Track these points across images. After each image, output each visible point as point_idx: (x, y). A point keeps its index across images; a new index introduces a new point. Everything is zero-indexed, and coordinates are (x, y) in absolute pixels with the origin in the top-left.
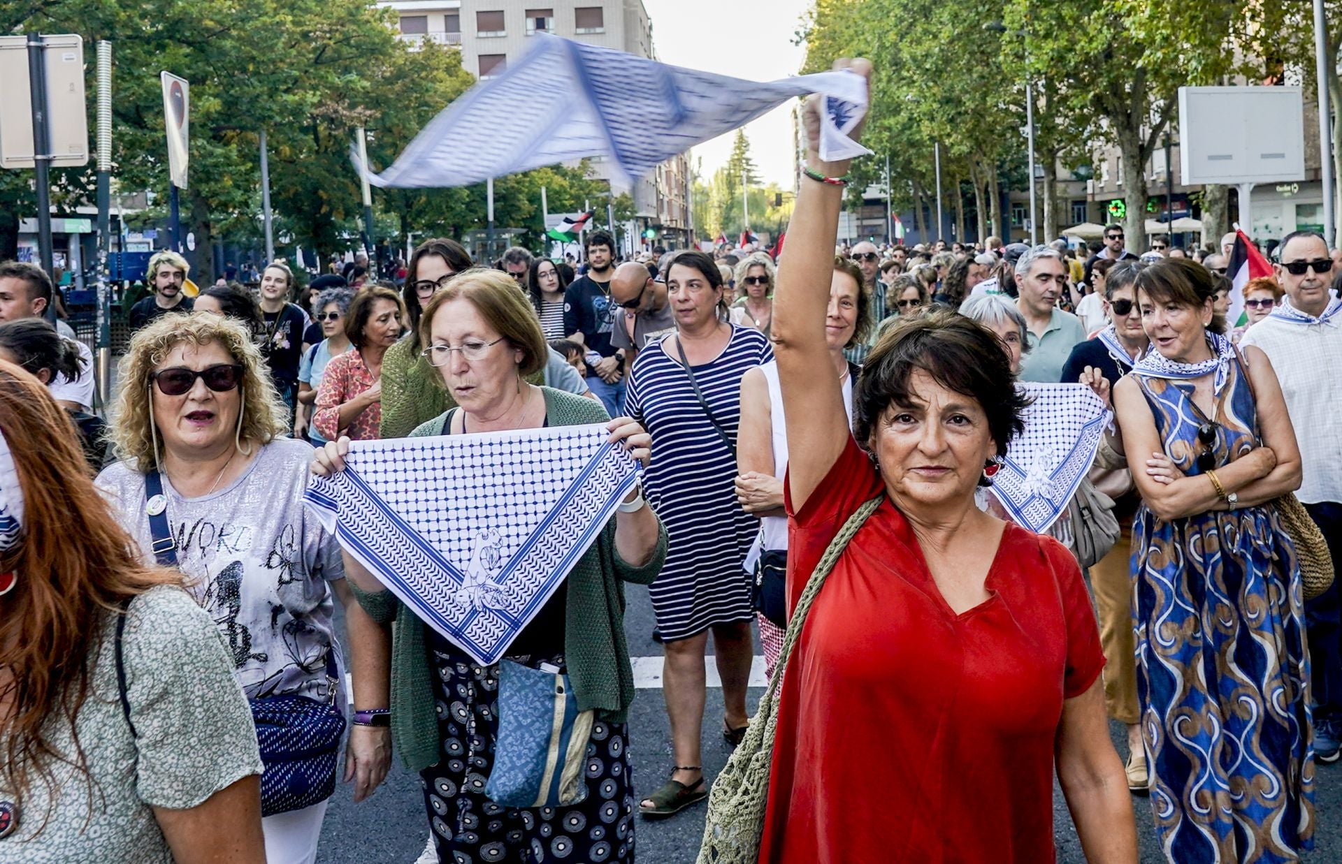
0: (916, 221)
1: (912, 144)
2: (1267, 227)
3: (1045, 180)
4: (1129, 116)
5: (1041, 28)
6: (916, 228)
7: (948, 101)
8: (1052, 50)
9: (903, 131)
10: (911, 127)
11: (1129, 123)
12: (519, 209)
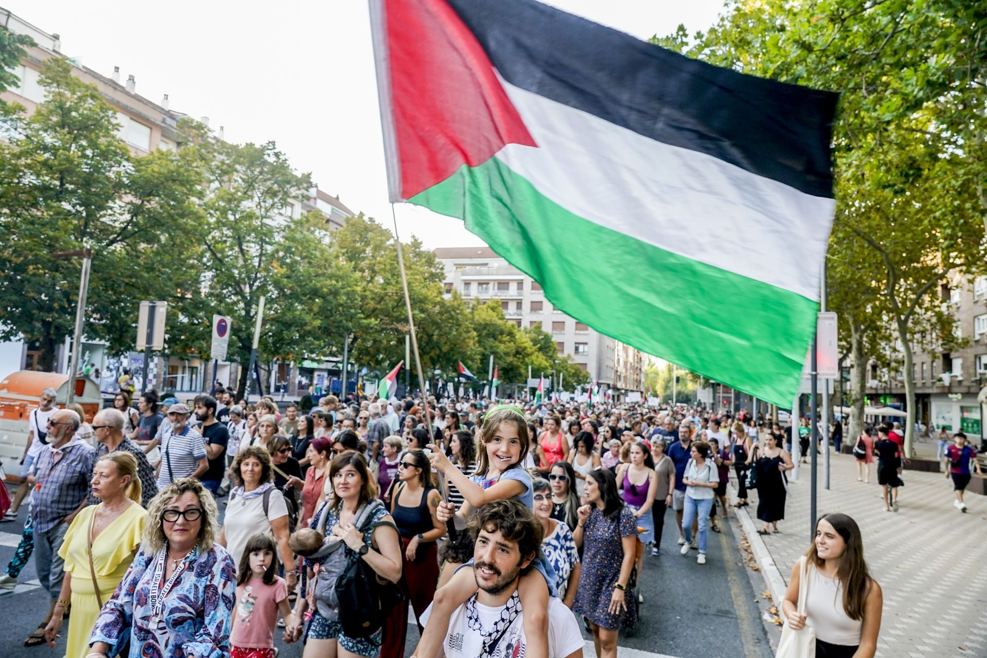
2: (943, 417)
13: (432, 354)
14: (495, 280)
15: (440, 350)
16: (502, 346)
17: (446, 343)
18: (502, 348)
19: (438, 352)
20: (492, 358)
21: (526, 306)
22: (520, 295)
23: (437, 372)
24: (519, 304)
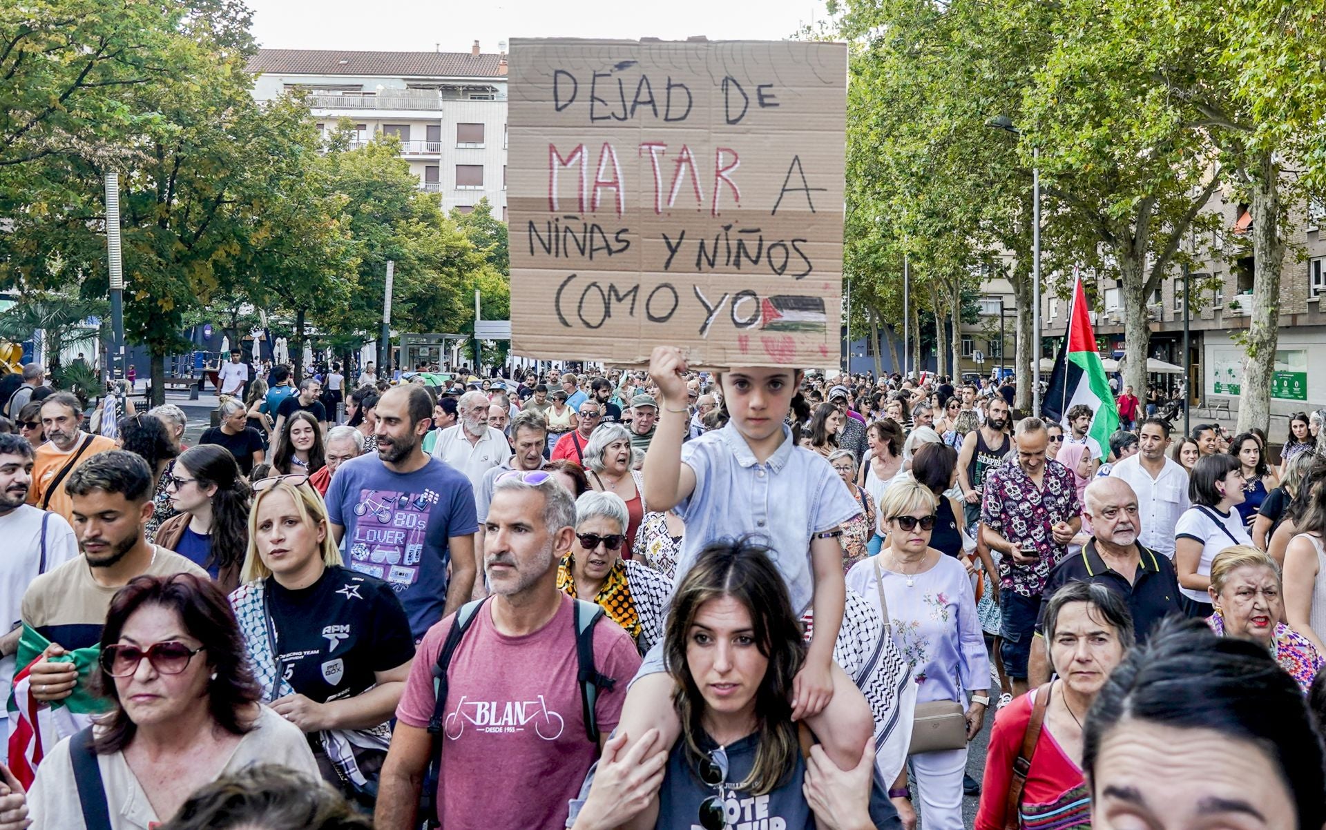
0: (869, 346)
1: (877, 268)
2: (1230, 371)
3: (1019, 313)
4: (1134, 242)
5: (1074, 111)
6: (870, 353)
7: (931, 214)
8: (1090, 139)
9: (868, 254)
10: (876, 252)
11: (1133, 251)
12: (455, 314)
13: (220, 254)
14: (377, 120)
15: (243, 241)
16: (412, 244)
17: (259, 224)
18: (411, 247)
19: (236, 248)
20: (390, 266)
21: (447, 175)
22: (433, 150)
23: (246, 310)
24: (433, 170)
